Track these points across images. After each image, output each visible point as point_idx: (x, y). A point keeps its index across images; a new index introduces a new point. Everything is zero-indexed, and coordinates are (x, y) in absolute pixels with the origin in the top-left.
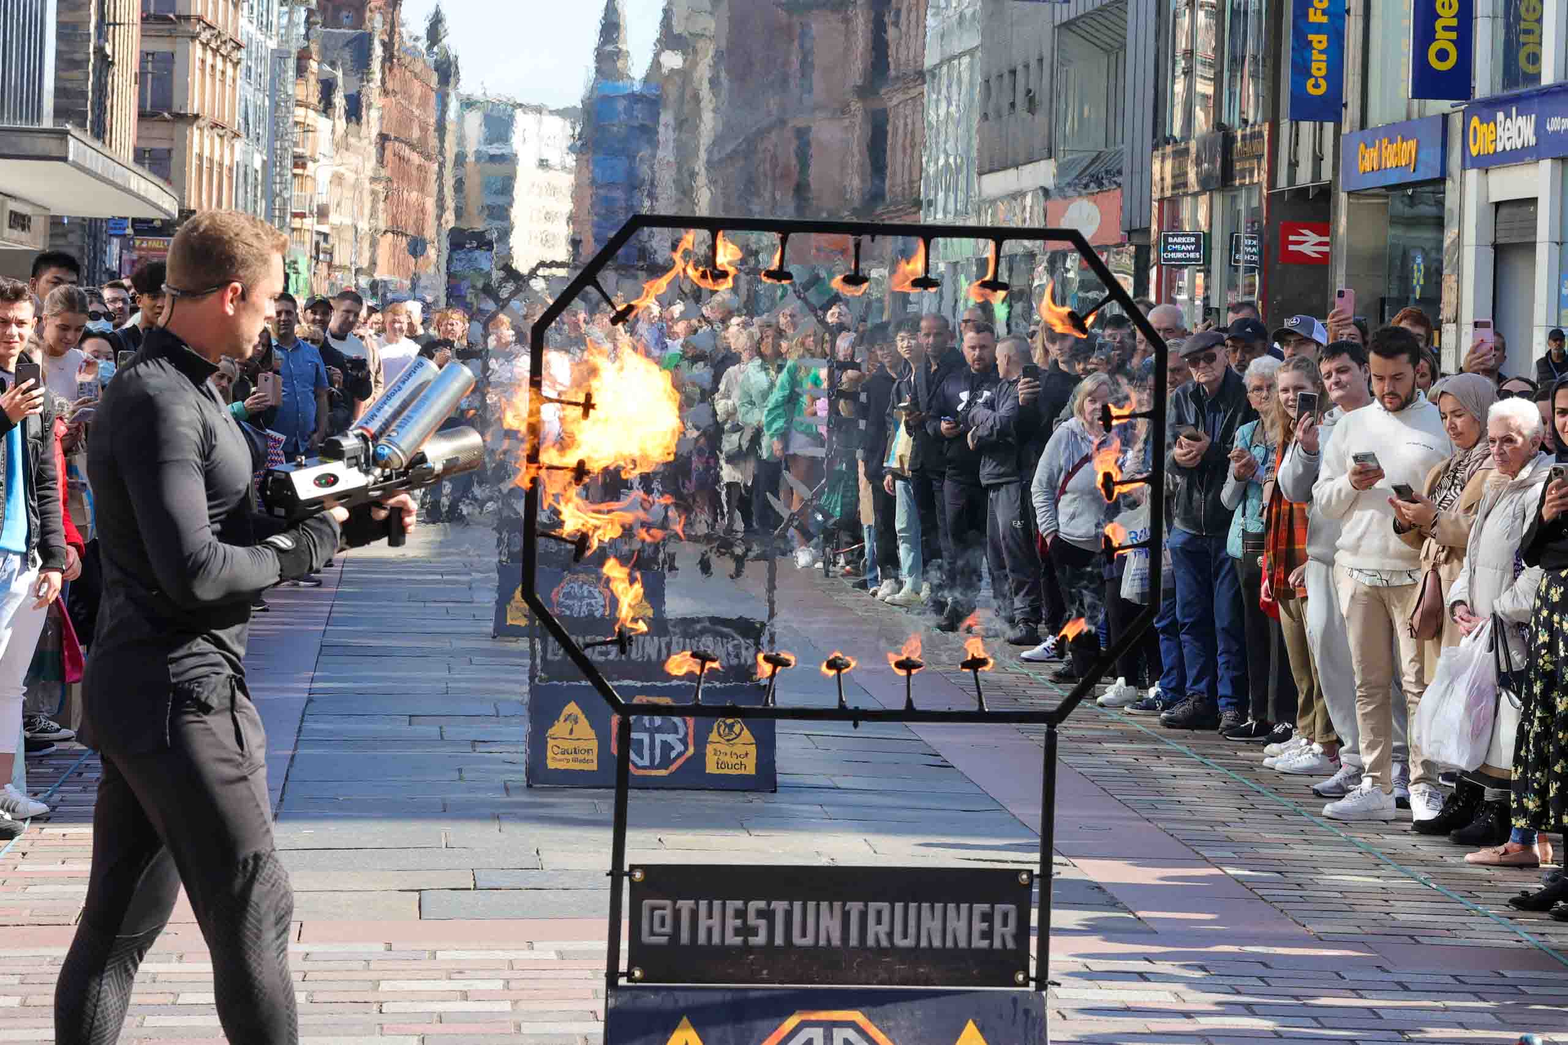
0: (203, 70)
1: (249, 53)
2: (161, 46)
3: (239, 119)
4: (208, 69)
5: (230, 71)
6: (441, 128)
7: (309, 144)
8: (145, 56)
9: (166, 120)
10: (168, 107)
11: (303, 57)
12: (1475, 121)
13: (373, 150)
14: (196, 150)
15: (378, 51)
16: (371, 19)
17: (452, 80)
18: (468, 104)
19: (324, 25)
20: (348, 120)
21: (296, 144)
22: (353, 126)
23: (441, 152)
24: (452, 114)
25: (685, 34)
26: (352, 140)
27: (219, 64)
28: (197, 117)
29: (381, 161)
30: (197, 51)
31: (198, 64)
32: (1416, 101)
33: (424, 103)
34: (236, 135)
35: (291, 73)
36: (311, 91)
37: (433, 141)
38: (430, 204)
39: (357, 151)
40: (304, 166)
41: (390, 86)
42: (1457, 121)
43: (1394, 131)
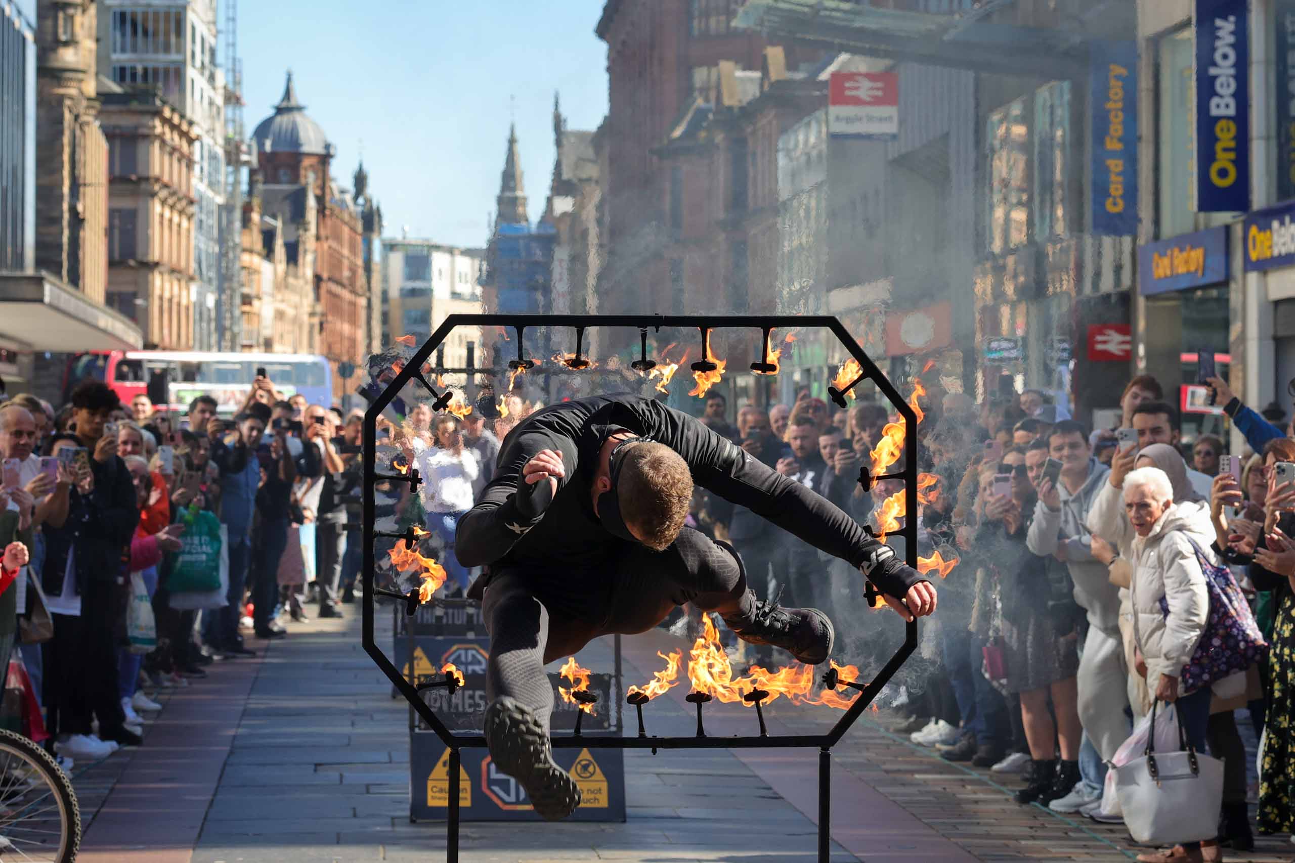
0: (161, 223)
1: (201, 208)
2: (125, 204)
3: (193, 265)
4: (166, 223)
5: (185, 223)
6: (368, 268)
7: (255, 286)
8: (112, 213)
9: (131, 268)
10: (133, 255)
11: (247, 210)
12: (1254, 230)
13: (309, 289)
14: (157, 292)
15: (311, 202)
16: (306, 177)
17: (376, 227)
18: (390, 247)
19: (265, 182)
20: (288, 262)
21: (243, 285)
22: (291, 267)
23: (369, 289)
24: (377, 256)
25: (575, 181)
26: (291, 280)
27: (176, 219)
28: (157, 264)
29: (318, 298)
30: (157, 207)
31: (157, 219)
32: (1202, 215)
33: (353, 248)
34: (191, 279)
35: (237, 224)
36: (255, 239)
37: (361, 280)
38: (361, 334)
39: (294, 290)
40: (250, 304)
41: (323, 233)
42: (1238, 230)
43: (1184, 241)
